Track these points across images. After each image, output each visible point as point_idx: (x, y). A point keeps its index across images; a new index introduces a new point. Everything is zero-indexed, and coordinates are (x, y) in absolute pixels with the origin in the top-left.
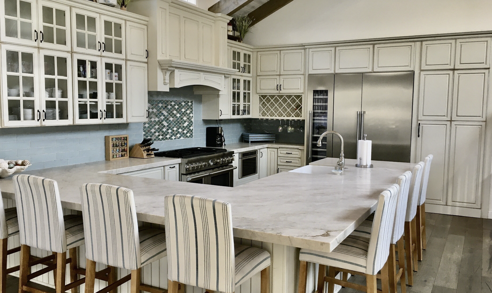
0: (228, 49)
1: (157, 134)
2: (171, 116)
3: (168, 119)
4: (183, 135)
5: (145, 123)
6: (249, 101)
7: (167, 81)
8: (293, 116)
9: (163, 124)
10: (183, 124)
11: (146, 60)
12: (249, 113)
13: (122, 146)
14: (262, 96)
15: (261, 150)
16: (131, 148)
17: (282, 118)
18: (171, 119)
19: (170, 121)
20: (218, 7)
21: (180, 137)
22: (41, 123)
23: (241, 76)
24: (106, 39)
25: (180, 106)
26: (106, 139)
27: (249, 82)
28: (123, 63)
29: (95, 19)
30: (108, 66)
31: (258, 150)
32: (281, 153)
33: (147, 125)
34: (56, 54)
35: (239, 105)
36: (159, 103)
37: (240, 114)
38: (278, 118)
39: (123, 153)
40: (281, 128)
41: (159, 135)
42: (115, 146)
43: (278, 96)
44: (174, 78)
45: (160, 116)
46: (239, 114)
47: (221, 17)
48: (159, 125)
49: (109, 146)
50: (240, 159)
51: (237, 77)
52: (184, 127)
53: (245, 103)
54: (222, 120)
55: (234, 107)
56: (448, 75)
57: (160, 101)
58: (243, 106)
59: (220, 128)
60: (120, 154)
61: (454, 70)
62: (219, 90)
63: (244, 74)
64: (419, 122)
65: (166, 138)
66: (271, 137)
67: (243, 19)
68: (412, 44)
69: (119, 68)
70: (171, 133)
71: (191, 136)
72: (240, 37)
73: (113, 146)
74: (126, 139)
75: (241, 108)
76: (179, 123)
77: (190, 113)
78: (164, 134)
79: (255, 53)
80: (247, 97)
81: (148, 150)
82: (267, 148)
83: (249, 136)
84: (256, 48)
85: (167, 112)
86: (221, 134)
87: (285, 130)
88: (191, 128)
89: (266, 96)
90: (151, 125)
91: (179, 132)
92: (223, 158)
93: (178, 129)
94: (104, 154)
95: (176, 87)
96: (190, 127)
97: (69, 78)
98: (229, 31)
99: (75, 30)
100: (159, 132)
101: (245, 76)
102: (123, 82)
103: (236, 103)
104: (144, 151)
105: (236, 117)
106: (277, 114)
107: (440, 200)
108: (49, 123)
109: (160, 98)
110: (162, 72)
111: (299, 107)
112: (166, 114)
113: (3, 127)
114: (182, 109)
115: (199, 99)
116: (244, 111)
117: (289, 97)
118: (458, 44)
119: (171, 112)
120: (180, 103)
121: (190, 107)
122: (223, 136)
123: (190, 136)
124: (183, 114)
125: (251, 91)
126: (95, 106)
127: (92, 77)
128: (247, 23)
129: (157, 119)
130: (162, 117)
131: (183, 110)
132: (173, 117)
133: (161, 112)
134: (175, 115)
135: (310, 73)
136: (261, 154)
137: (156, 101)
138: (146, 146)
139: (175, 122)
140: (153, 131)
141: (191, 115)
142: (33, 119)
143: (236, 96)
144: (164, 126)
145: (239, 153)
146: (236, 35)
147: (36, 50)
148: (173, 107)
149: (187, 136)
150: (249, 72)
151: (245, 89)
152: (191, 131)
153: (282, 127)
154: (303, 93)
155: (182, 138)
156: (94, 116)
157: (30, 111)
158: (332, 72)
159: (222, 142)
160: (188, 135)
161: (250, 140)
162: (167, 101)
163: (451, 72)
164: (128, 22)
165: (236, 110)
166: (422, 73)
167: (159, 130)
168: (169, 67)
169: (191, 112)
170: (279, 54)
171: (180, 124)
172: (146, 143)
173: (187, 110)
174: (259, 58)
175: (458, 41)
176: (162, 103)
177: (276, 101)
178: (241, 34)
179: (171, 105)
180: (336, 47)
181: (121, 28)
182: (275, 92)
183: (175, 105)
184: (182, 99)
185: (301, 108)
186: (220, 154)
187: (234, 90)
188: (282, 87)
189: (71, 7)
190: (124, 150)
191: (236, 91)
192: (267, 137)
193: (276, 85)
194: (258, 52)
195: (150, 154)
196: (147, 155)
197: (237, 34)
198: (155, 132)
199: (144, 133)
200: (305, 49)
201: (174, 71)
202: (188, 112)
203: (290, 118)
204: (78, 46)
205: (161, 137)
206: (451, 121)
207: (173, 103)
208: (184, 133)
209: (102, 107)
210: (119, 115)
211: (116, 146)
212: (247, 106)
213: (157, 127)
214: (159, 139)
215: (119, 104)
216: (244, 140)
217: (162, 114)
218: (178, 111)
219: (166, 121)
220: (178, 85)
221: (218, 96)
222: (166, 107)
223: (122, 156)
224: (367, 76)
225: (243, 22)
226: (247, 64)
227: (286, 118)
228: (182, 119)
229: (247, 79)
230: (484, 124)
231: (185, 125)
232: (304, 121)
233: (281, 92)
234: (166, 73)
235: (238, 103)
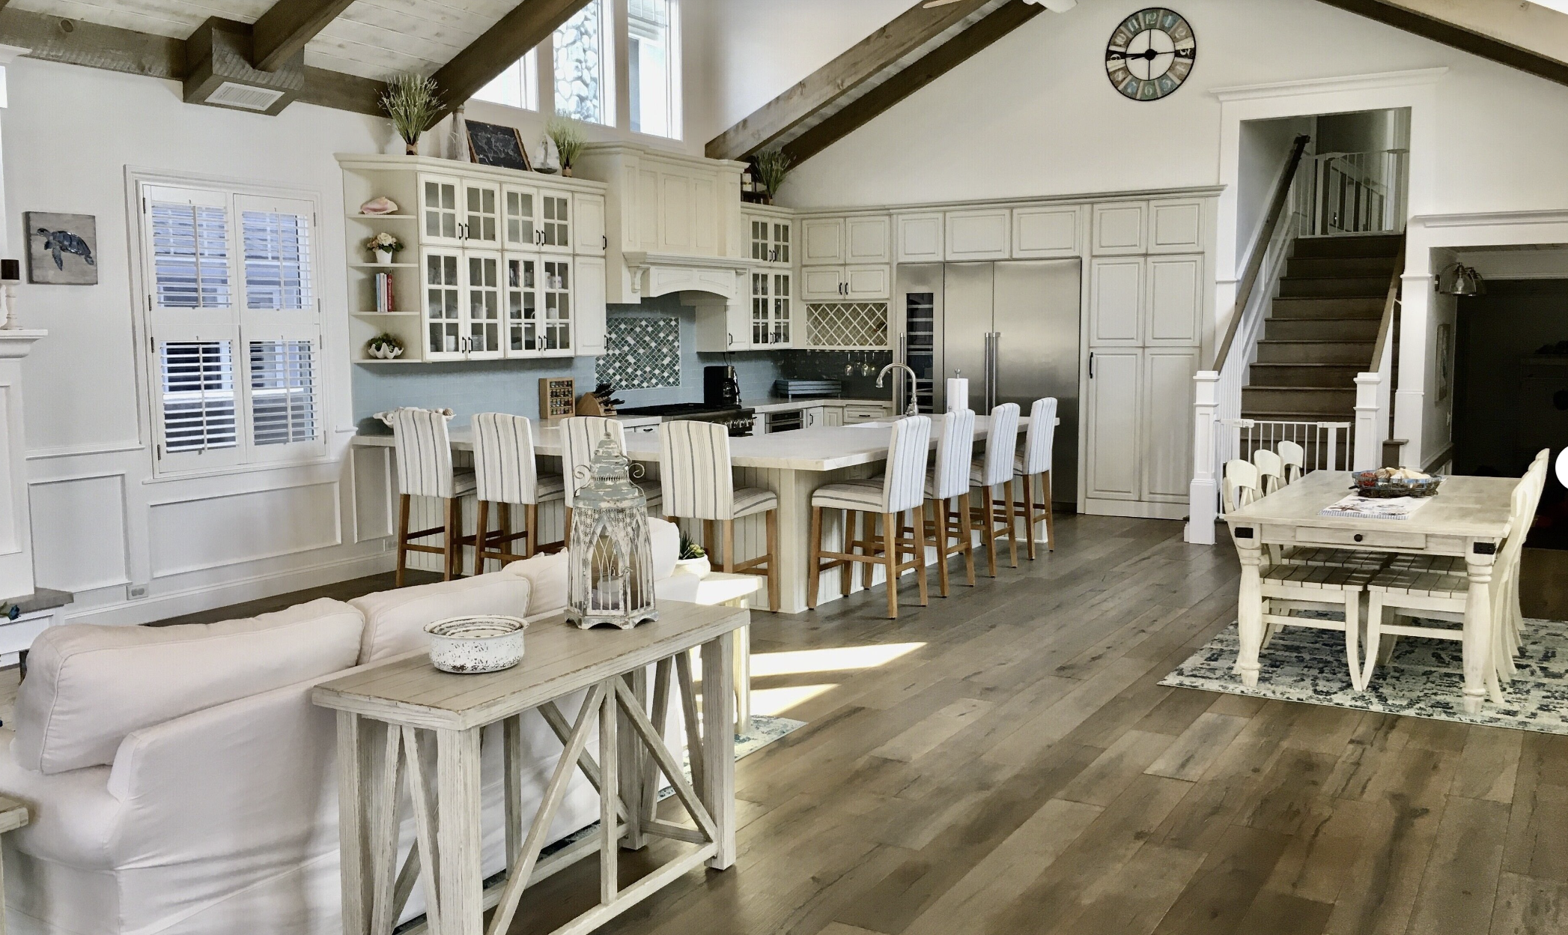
0: (742, 219)
1: (618, 377)
2: (641, 345)
3: (635, 351)
4: (663, 380)
5: (598, 359)
6: (787, 316)
7: (638, 287)
8: (871, 344)
9: (627, 361)
10: (663, 360)
11: (603, 253)
12: (787, 339)
13: (564, 395)
14: (813, 306)
15: (811, 411)
16: (578, 400)
17: (851, 348)
18: (641, 351)
19: (639, 354)
20: (724, 142)
21: (657, 384)
22: (466, 356)
23: (770, 267)
24: (546, 225)
25: (658, 329)
26: (541, 382)
27: (786, 278)
28: (568, 260)
29: (531, 196)
30: (549, 267)
31: (805, 411)
32: (849, 417)
33: (601, 362)
34: (483, 255)
35: (767, 324)
36: (620, 323)
37: (769, 341)
38: (843, 347)
39: (567, 408)
40: (849, 368)
41: (621, 380)
42: (554, 395)
43: (842, 305)
44: (648, 281)
45: (623, 346)
46: (767, 342)
47: (728, 165)
48: (620, 362)
49: (546, 395)
50: (768, 425)
51: (761, 272)
52: (663, 365)
53: (777, 320)
54: (733, 353)
55: (756, 329)
56: (1137, 265)
57: (622, 320)
58: (774, 325)
59: (730, 370)
60: (562, 408)
61: (1146, 255)
62: (726, 298)
63: (776, 264)
64: (1091, 350)
65: (634, 385)
66: (833, 387)
67: (772, 156)
68: (1077, 208)
69: (564, 268)
70: (641, 375)
71: (676, 383)
72: (766, 193)
73: (552, 396)
74: (570, 384)
75: (771, 329)
76: (654, 357)
77: (673, 341)
78: (631, 378)
79: (798, 223)
80: (782, 308)
81: (606, 403)
82: (824, 406)
83: (787, 385)
84: (799, 212)
85: (634, 339)
86: (732, 379)
87: (857, 372)
88: (676, 368)
89: (820, 305)
90: (608, 362)
91: (654, 375)
92: (735, 419)
93: (654, 369)
94: (537, 408)
95: (652, 295)
96: (674, 365)
97: (498, 289)
98: (745, 183)
99: (506, 216)
100: (620, 374)
101: (778, 268)
102: (570, 291)
103: (761, 320)
104: (600, 403)
105: (761, 346)
106: (842, 341)
107: (1130, 492)
108: (476, 356)
109: (622, 316)
110: (629, 271)
111: (882, 325)
112: (632, 342)
113: (424, 361)
114: (659, 332)
115: (690, 314)
116: (777, 336)
117: (863, 306)
118: (1153, 210)
119: (641, 339)
120: (656, 323)
121: (673, 329)
122: (737, 384)
123: (674, 383)
124: (662, 341)
125: (790, 297)
126: (531, 330)
127: (526, 285)
128: (781, 166)
129: (617, 352)
130: (626, 348)
131: (662, 335)
132: (644, 348)
133: (623, 339)
134: (648, 345)
135: (901, 260)
136: (810, 418)
137: (616, 320)
138: (602, 396)
139: (647, 357)
140: (611, 371)
141: (676, 344)
142: (457, 349)
143: (760, 307)
144: (630, 364)
145: (766, 413)
146: (758, 190)
147: (461, 251)
148: (644, 329)
149: (669, 383)
150: (786, 260)
151: (777, 292)
152: (677, 374)
153: (852, 366)
154: (888, 299)
155: (660, 386)
156: (530, 345)
157: (453, 338)
158: (940, 259)
159: (734, 394)
160: (671, 380)
161: (790, 392)
162: (635, 320)
163: (1141, 260)
164: (576, 195)
165: (759, 335)
166: (1095, 261)
167: (622, 370)
168: (641, 263)
169: (676, 338)
170: (843, 226)
171: (657, 360)
172: (603, 390)
173: (667, 335)
174: (805, 231)
175: (1152, 203)
176: (626, 323)
177: (839, 314)
178: (768, 187)
179: (641, 326)
180: (945, 212)
181: (566, 204)
182: (836, 298)
183: (647, 326)
184: (659, 315)
185: (886, 327)
186: (730, 412)
187: (756, 296)
188: (849, 286)
189: (501, 183)
190: (567, 403)
191: (760, 296)
192: (824, 387)
193: (838, 285)
194: (802, 219)
195: (609, 410)
196: (605, 410)
197: (761, 187)
198: (614, 374)
199: (597, 375)
200: (890, 215)
201: (648, 269)
202: (671, 338)
203: (867, 348)
204: (510, 239)
205: (624, 383)
206: (1144, 347)
207: (644, 323)
208: (663, 377)
209: (541, 332)
210: (565, 345)
211: (557, 396)
212: (782, 325)
213: (617, 365)
214: (621, 387)
215: (564, 326)
216: (778, 393)
217: (626, 342)
218: (654, 336)
219: (632, 355)
220: (655, 293)
221: (726, 308)
222: (632, 329)
223: (565, 412)
224: (1000, 267)
225: (773, 162)
226: (781, 243)
227: (858, 348)
228: (659, 350)
229: (782, 273)
230: (1196, 351)
231: (666, 361)
232: (891, 352)
233: (847, 297)
234: (635, 273)
235: (765, 321)
